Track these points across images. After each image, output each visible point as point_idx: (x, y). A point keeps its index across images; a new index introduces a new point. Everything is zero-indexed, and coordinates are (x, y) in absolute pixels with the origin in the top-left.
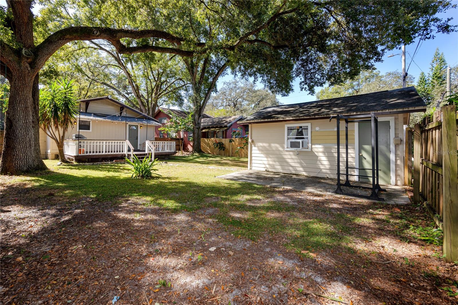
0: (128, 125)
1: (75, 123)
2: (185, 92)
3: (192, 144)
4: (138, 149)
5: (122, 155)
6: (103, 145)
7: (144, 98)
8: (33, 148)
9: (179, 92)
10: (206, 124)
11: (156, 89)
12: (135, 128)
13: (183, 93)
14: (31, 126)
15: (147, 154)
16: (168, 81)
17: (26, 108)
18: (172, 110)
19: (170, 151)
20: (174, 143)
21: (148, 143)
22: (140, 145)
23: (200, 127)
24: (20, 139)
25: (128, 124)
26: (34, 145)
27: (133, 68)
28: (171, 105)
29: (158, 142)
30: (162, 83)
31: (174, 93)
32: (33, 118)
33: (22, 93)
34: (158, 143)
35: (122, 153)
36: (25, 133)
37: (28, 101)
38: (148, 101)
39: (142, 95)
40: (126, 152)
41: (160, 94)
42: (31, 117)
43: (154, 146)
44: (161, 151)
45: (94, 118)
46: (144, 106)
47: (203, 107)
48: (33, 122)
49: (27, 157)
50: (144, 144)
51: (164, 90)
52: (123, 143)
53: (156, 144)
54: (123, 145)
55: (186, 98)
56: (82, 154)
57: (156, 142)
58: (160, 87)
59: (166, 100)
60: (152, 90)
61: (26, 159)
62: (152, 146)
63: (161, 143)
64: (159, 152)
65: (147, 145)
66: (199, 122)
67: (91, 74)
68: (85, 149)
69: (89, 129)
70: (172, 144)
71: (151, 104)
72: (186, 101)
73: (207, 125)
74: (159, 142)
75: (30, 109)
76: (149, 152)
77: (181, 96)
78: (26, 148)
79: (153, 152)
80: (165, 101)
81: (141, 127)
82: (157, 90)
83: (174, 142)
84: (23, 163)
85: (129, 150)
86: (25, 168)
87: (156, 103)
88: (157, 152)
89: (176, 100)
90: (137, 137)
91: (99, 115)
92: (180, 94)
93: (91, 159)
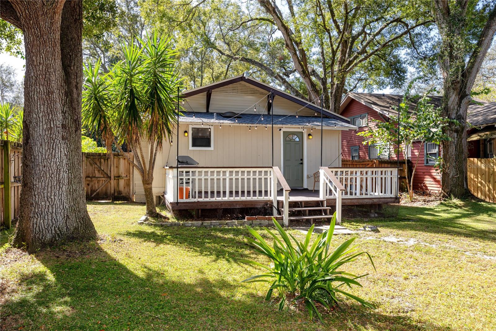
0: (282, 132)
1: (186, 134)
2: (409, 51)
3: (439, 177)
4: (305, 186)
5: (266, 203)
6: (224, 180)
7: (317, 76)
8: (64, 189)
9: (396, 52)
10: (480, 118)
11: (342, 51)
12: (297, 139)
13: (403, 53)
14: (60, 136)
15: (322, 202)
16: (368, 32)
17: (50, 93)
18: (379, 97)
19: (382, 195)
20: (393, 174)
21: (324, 174)
22: (308, 177)
23: (463, 128)
24: (41, 168)
25: (283, 130)
26: (66, 181)
27: (293, 14)
28: (375, 86)
29: (350, 170)
30: (354, 38)
31: (383, 57)
32: (65, 118)
33: (38, 58)
34: (352, 173)
35: (266, 198)
36: (47, 153)
37: (53, 78)
38: (324, 83)
39: (314, 71)
40: (273, 197)
41: (351, 62)
42: (60, 116)
43: (341, 181)
44: (358, 196)
45: (217, 121)
46: (317, 92)
47: (474, 70)
48: (64, 126)
49: (53, 208)
50: (316, 176)
51: (359, 53)
52: (266, 172)
53: (344, 177)
54: (266, 179)
55: (411, 64)
56: (185, 200)
57: (344, 170)
58: (351, 48)
59: (363, 77)
60: (334, 53)
61: (52, 214)
62: (336, 183)
63: (357, 174)
64: (353, 197)
65: (322, 179)
66: (461, 112)
67: (226, 47)
68: (190, 188)
69: (209, 145)
70: (388, 176)
71: (332, 85)
72: (411, 70)
73: (485, 120)
74: (354, 170)
75: (56, 95)
76: (328, 197)
77: (399, 61)
78: (51, 187)
79: (338, 196)
80: (360, 80)
81: (309, 135)
82: (343, 53)
83: (395, 171)
84: (46, 224)
85: (280, 192)
86: (49, 236)
87: (342, 83)
88: (349, 196)
89: (388, 74)
90: (302, 160)
91: (228, 115)
92: (395, 57)
93: (203, 210)
